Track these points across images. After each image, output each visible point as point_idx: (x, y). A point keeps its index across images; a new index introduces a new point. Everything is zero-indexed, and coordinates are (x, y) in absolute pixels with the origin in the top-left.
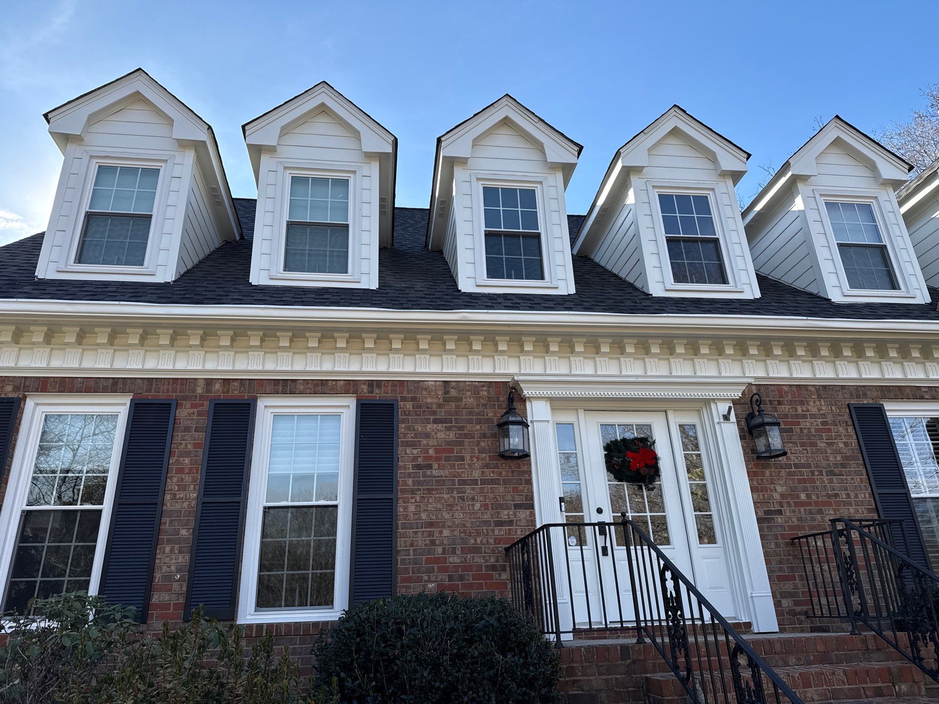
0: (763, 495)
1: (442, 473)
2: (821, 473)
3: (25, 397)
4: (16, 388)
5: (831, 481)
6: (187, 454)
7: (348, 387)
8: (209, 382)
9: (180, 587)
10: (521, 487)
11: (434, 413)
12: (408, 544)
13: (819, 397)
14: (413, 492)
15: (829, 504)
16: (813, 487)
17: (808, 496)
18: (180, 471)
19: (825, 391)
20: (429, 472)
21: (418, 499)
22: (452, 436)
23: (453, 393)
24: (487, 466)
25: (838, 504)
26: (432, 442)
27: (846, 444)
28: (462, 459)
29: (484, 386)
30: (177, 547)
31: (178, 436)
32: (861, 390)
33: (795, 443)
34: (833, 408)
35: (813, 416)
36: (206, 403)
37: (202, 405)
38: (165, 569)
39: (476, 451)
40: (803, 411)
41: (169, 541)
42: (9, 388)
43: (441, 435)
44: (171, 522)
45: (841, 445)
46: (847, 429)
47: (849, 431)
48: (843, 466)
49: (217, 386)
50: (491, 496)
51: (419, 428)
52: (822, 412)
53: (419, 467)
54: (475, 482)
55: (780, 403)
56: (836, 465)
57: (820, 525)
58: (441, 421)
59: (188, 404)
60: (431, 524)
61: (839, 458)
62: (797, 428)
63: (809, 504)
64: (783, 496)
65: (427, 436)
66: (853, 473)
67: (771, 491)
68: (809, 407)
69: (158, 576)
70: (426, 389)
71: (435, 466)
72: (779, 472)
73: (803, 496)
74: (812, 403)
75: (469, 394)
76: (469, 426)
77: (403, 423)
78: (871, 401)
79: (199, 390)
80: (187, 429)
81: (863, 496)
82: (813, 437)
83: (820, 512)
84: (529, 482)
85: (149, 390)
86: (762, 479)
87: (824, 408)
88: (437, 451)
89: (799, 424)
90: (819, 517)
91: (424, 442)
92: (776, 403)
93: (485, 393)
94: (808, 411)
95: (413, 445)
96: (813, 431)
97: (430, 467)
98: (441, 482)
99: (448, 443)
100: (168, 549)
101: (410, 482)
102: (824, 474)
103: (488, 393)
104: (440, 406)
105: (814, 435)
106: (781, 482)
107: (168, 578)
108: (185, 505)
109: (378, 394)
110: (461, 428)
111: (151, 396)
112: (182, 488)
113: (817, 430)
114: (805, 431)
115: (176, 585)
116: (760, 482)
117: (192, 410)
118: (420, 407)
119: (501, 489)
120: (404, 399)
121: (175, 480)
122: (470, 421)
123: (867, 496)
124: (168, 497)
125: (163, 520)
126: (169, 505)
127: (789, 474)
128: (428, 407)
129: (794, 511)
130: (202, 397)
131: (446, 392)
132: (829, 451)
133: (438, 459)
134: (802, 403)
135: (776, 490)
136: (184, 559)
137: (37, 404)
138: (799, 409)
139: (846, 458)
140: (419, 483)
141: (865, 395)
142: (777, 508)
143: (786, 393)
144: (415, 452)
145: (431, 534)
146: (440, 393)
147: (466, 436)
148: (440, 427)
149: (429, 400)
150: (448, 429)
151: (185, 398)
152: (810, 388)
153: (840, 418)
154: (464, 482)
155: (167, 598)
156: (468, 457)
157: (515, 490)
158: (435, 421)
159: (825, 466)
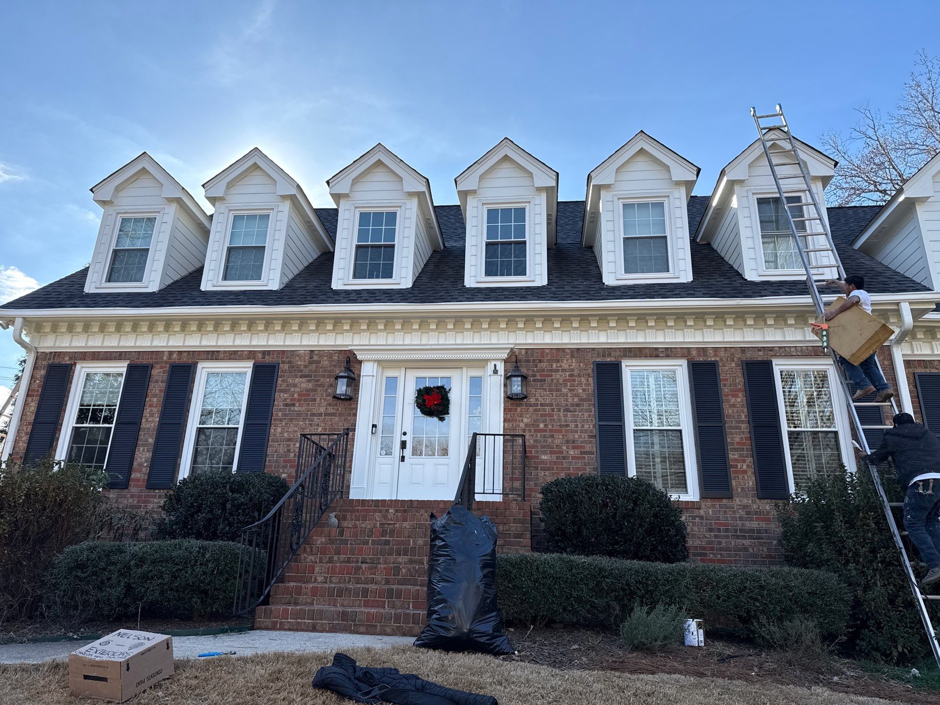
0: (512, 424)
1: (300, 408)
2: (559, 410)
3: (75, 364)
4: (71, 359)
5: (566, 416)
6: (155, 396)
7: (250, 355)
8: (171, 353)
9: (145, 470)
10: (349, 418)
11: (302, 371)
12: (274, 451)
13: (572, 356)
14: (281, 420)
15: (560, 431)
16: (551, 419)
17: (546, 426)
18: (151, 406)
19: (578, 352)
20: (292, 409)
21: (284, 424)
22: (310, 385)
23: (316, 358)
24: (330, 405)
25: (567, 431)
26: (297, 389)
27: (584, 390)
28: (315, 400)
29: (336, 353)
30: (146, 448)
31: (152, 385)
32: (607, 351)
33: (545, 390)
34: (581, 365)
35: (564, 370)
36: (168, 366)
37: (166, 367)
38: (139, 459)
39: (325, 396)
40: (557, 367)
41: (143, 445)
42: (67, 358)
43: (304, 385)
44: (144, 434)
45: (580, 391)
46: (588, 379)
47: (590, 380)
48: (578, 405)
49: (175, 356)
50: (330, 423)
51: (290, 381)
52: (572, 367)
53: (287, 405)
54: (321, 415)
55: (540, 361)
56: (572, 405)
57: (549, 445)
58: (305, 376)
59: (158, 366)
60: (290, 440)
61: (576, 400)
62: (548, 379)
63: (546, 431)
64: (526, 425)
65: (295, 385)
66: (584, 410)
67: (519, 421)
68: (562, 364)
69: (135, 464)
70: (298, 356)
71: (297, 405)
72: (528, 409)
73: (542, 426)
74: (565, 361)
75: (325, 358)
76: (322, 380)
77: (281, 377)
78: (613, 359)
79: (165, 358)
80: (157, 381)
81: (588, 426)
82: (560, 385)
83: (552, 436)
84: (355, 415)
85: (138, 359)
86: (514, 414)
87: (573, 365)
88: (299, 395)
89: (551, 376)
90: (550, 440)
91: (292, 389)
92: (538, 361)
93: (336, 358)
94: (561, 366)
95: (285, 391)
96: (561, 381)
97: (294, 405)
98: (299, 414)
99: (307, 390)
100: (141, 449)
101: (280, 414)
102: (562, 411)
103: (338, 358)
104: (305, 366)
105: (561, 384)
106: (528, 416)
107: (141, 465)
108: (152, 425)
109: (268, 359)
110: (317, 381)
111: (139, 361)
112: (152, 415)
113: (564, 380)
114: (555, 381)
115: (144, 469)
116: (512, 416)
117: (160, 370)
118: (293, 367)
119: (337, 419)
120: (283, 362)
121: (148, 410)
122: (323, 376)
123: (591, 426)
124: (144, 420)
125: (140, 433)
126: (144, 425)
127: (535, 410)
128: (298, 368)
129: (532, 436)
130: (166, 362)
131: (311, 358)
132: (569, 395)
133: (299, 400)
134: (558, 361)
135: (522, 421)
136: (149, 455)
137: (83, 367)
138: (554, 365)
139: (582, 400)
140: (285, 415)
141: (610, 355)
142: (521, 433)
143: (547, 354)
144: (286, 396)
145: (288, 446)
146: (307, 358)
147: (319, 386)
148: (304, 380)
149: (299, 363)
150: (309, 381)
151: (157, 363)
152: (566, 350)
153: (584, 371)
154: (313, 415)
155: (139, 476)
156: (318, 400)
157: (346, 420)
158: (301, 377)
159: (563, 405)
